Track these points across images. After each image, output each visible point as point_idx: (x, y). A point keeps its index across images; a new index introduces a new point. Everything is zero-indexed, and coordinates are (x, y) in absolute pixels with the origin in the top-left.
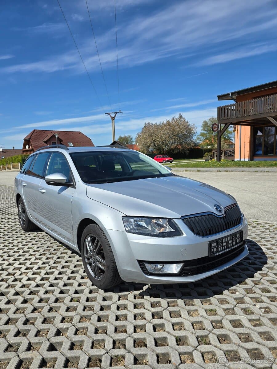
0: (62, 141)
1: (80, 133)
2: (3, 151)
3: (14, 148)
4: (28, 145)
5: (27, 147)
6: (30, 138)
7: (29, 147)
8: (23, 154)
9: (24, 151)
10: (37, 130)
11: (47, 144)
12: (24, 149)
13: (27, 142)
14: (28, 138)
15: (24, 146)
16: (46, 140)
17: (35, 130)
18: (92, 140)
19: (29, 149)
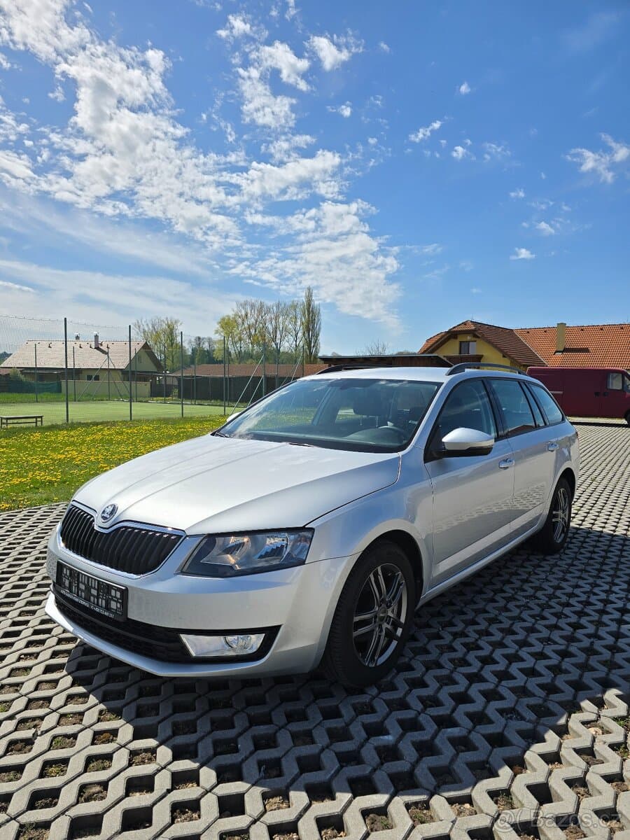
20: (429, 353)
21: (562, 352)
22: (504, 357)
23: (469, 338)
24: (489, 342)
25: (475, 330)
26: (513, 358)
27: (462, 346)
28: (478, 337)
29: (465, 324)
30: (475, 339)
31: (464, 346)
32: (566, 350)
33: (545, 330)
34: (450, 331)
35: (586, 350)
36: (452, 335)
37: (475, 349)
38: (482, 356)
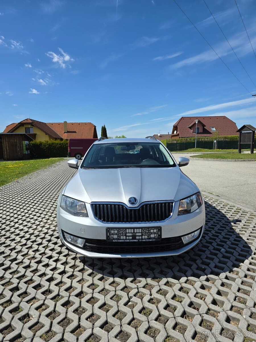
0: (205, 126)
1: (224, 117)
2: (160, 136)
3: (168, 133)
4: (176, 131)
5: (175, 132)
6: (177, 125)
7: (177, 133)
8: (171, 138)
9: (172, 136)
10: (184, 117)
11: (191, 129)
12: (173, 134)
13: (175, 128)
14: (176, 124)
15: (173, 132)
16: (190, 126)
17: (183, 117)
18: (236, 124)
19: (177, 134)
20: (11, 133)
21: (67, 133)
22: (46, 134)
23: (29, 126)
24: (39, 128)
25: (32, 123)
26: (50, 135)
27: (26, 130)
28: (34, 126)
29: (27, 120)
30: (32, 127)
31: (27, 130)
32: (68, 132)
33: (59, 124)
34: (20, 123)
35: (75, 132)
36: (21, 124)
37: (33, 131)
38: (36, 134)
